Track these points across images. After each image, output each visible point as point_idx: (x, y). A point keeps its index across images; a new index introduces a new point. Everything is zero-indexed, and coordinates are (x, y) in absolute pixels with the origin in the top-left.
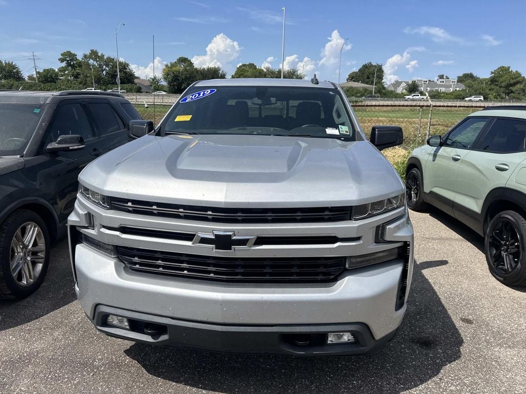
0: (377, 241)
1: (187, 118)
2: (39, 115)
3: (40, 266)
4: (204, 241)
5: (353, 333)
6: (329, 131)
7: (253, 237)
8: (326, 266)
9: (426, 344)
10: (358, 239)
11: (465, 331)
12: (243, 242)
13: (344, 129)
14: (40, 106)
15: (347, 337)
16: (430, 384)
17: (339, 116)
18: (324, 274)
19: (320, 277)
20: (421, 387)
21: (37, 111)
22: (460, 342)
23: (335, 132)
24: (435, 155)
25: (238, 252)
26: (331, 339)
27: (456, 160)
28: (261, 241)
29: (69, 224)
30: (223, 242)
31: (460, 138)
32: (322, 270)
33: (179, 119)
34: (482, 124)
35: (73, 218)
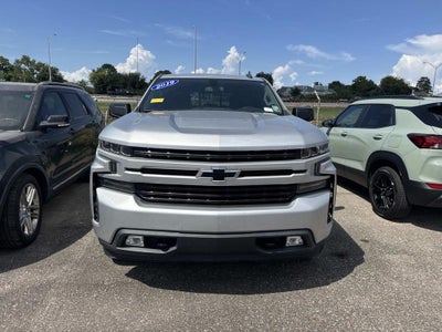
0: (315, 174)
1: (161, 100)
2: (30, 99)
3: (36, 221)
4: (205, 175)
5: (302, 237)
6: (266, 109)
7: (238, 171)
8: (284, 191)
9: (341, 256)
10: (305, 171)
11: (365, 247)
12: (232, 175)
13: (276, 108)
14: (30, 93)
15: (298, 240)
16: (349, 277)
17: (269, 100)
18: (283, 196)
19: (281, 199)
20: (344, 279)
21: (28, 96)
22: (363, 253)
23: (270, 110)
24: (328, 134)
25: (228, 182)
26: (288, 243)
27: (344, 135)
28: (244, 174)
29: (92, 171)
30: (218, 175)
31: (345, 120)
32: (283, 193)
33: (153, 101)
34: (359, 111)
35: (96, 167)
